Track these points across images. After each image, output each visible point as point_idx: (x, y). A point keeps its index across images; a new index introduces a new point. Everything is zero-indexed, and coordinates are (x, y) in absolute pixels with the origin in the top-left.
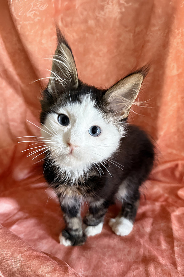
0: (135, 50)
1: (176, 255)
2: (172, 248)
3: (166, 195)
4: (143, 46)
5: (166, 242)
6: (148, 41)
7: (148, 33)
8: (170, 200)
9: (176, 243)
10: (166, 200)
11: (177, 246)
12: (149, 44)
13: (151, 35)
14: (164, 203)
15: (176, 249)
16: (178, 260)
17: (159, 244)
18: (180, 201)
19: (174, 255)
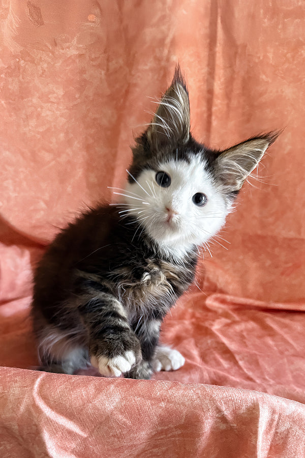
0: (112, 97)
1: (245, 370)
2: (236, 363)
3: (190, 311)
4: (127, 92)
5: (226, 359)
6: (135, 85)
7: (133, 72)
8: (198, 315)
9: (237, 357)
10: (193, 316)
11: (241, 360)
12: (137, 89)
13: (139, 77)
14: (194, 320)
15: (241, 363)
16: (250, 374)
17: (218, 364)
18: (210, 314)
19: (243, 370)
